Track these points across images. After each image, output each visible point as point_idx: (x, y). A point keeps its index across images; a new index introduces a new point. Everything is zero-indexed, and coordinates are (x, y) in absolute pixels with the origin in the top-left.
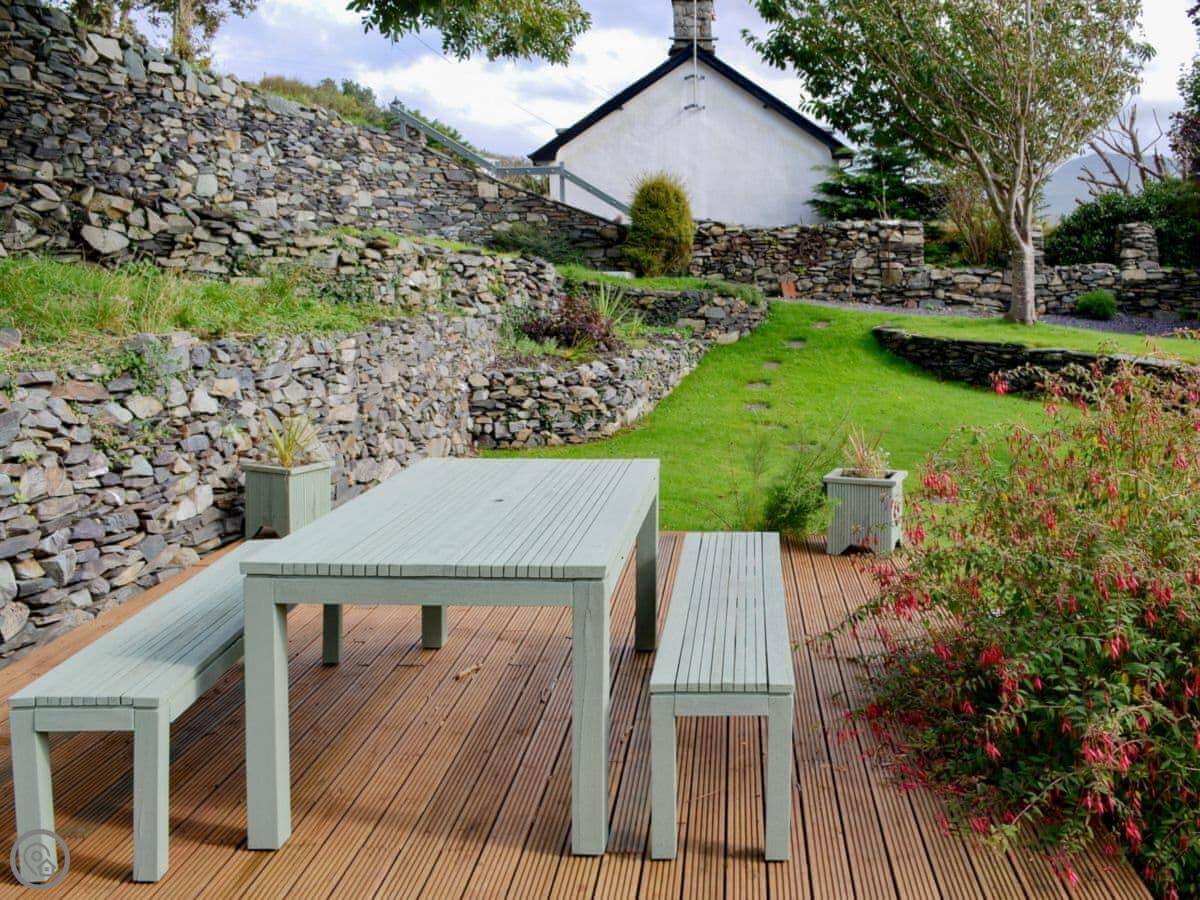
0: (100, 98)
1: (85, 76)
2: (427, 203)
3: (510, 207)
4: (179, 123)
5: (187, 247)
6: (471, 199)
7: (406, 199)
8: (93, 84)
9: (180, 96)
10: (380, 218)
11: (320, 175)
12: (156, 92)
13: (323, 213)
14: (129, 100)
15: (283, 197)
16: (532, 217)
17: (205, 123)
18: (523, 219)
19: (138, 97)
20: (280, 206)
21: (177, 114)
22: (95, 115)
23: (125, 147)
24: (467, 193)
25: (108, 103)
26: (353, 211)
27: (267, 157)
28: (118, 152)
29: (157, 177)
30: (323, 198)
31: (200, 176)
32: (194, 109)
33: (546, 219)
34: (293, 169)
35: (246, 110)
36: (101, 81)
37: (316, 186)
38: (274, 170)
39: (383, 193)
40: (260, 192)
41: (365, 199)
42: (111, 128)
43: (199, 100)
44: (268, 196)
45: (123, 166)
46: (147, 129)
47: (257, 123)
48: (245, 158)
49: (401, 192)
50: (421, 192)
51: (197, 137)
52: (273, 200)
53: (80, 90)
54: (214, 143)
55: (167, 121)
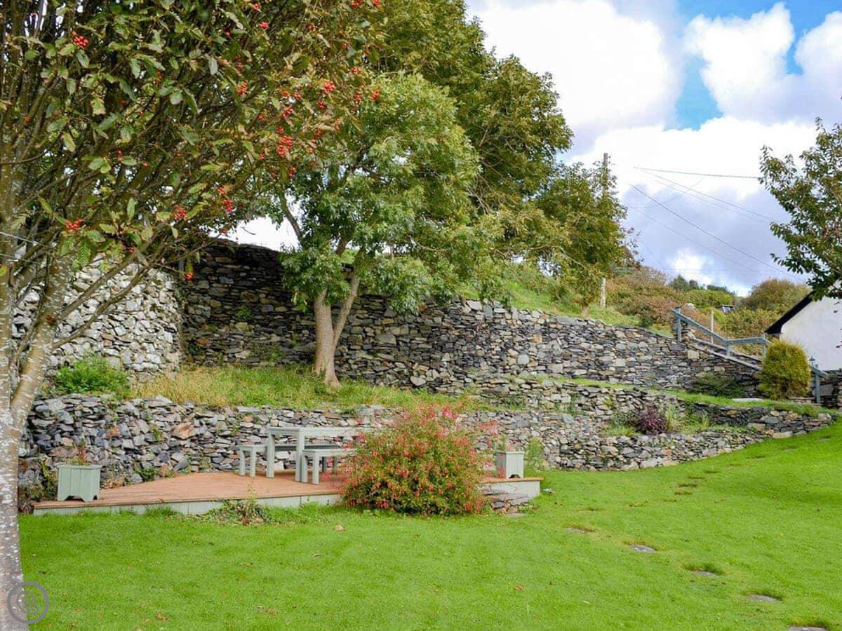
0: (472, 327)
1: (464, 318)
2: (658, 363)
3: (705, 364)
4: (510, 333)
5: (447, 383)
6: (684, 360)
7: (646, 361)
8: (468, 321)
9: (509, 322)
10: (630, 372)
11: (590, 352)
12: (497, 321)
13: (590, 370)
14: (484, 326)
15: (567, 364)
16: (717, 369)
17: (523, 332)
18: (712, 370)
19: (489, 324)
20: (564, 368)
21: (508, 329)
22: (469, 333)
23: (482, 345)
24: (682, 357)
25: (474, 328)
26: (613, 369)
27: (557, 345)
28: (478, 347)
29: (498, 357)
30: (591, 363)
31: (520, 356)
32: (517, 326)
33: (724, 369)
34: (572, 350)
35: (546, 324)
36: (472, 320)
37: (587, 357)
38: (561, 351)
39: (632, 359)
40: (553, 361)
41: (620, 362)
42: (476, 338)
43: (519, 322)
44: (557, 363)
45: (481, 353)
46: (492, 337)
47: (551, 330)
48: (544, 346)
49: (643, 358)
50: (655, 358)
51: (518, 338)
52: (561, 366)
53: (462, 324)
54: (528, 341)
55: (502, 333)
